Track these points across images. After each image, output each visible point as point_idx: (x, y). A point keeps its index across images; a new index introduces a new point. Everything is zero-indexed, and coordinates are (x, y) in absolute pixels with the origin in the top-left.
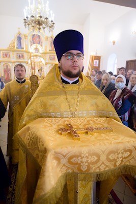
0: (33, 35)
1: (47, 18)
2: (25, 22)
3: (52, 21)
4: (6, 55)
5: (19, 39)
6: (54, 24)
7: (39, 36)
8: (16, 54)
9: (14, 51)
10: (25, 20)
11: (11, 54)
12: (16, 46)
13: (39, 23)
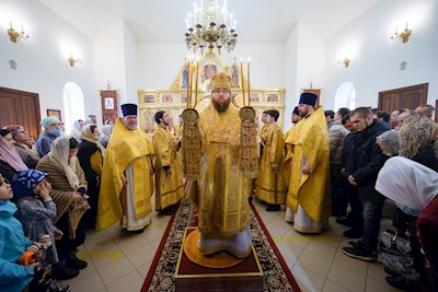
0: (206, 67)
1: (223, 26)
2: (189, 40)
3: (232, 31)
4: (167, 99)
5: (186, 74)
6: (236, 35)
7: (214, 66)
8: (180, 96)
9: (178, 92)
10: (187, 35)
11: (174, 96)
12: (181, 84)
13: (211, 38)
